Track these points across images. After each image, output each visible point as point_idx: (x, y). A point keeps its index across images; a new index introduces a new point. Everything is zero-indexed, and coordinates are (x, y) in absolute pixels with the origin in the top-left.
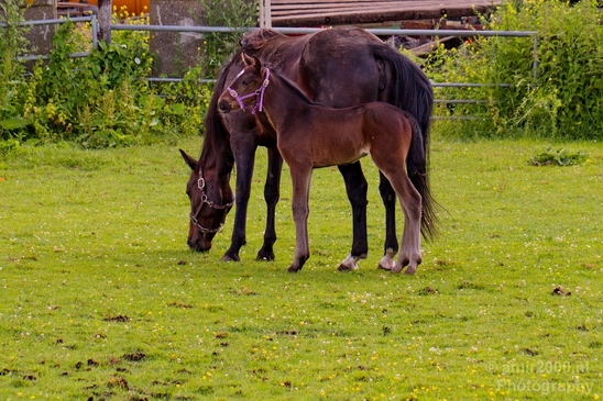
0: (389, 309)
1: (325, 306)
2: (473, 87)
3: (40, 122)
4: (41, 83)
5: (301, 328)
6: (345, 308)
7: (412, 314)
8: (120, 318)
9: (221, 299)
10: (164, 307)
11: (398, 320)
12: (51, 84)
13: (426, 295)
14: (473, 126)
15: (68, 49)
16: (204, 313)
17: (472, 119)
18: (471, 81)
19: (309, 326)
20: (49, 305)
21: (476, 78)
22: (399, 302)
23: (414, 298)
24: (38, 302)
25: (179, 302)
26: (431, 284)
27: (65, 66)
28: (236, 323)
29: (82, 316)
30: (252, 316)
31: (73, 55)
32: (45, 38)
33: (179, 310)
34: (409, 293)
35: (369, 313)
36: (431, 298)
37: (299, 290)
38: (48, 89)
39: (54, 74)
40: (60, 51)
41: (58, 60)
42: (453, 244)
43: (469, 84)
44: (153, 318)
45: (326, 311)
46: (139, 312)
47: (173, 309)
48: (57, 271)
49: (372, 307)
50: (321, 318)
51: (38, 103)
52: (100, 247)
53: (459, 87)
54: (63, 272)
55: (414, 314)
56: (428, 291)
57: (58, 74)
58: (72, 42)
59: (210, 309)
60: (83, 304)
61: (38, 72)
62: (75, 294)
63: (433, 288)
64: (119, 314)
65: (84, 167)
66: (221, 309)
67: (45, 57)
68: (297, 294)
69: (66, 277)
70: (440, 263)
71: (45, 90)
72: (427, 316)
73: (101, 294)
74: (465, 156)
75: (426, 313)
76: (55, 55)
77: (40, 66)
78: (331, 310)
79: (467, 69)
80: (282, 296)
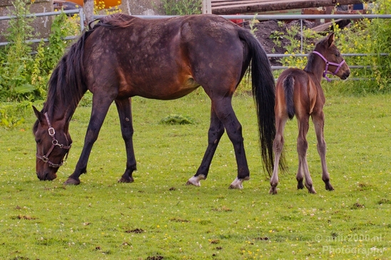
0: (332, 220)
1: (285, 218)
2: (361, 56)
3: (44, 88)
4: (44, 59)
5: (271, 234)
6: (299, 219)
7: (349, 223)
8: (137, 231)
9: (208, 215)
10: (167, 221)
11: (341, 228)
12: (51, 59)
13: (355, 209)
14: (361, 85)
15: (63, 34)
16: (198, 225)
17: (361, 79)
18: (359, 52)
19: (276, 233)
20: (83, 222)
21: (363, 50)
22: (338, 215)
23: (348, 212)
24: (75, 219)
25: (178, 218)
26: (358, 200)
27: (60, 46)
28: (223, 232)
29: (109, 229)
30: (233, 227)
31: (66, 38)
32: (45, 26)
33: (179, 224)
34: (343, 207)
35: (318, 223)
36: (360, 210)
37: (262, 207)
38: (48, 63)
39: (53, 52)
40: (57, 35)
41: (55, 42)
42: (366, 171)
43: (357, 54)
44: (161, 230)
45: (286, 222)
46: (150, 226)
47: (174, 223)
48: (82, 197)
49: (319, 218)
50: (284, 227)
51: (41, 74)
52: (109, 178)
53: (350, 56)
54: (87, 197)
55: (351, 223)
56: (357, 206)
57: (56, 52)
58: (65, 29)
59: (202, 223)
60: (108, 221)
61: (41, 51)
62: (100, 213)
63: (361, 203)
64: (135, 227)
65: (81, 120)
66: (209, 222)
67: (46, 40)
68: (262, 210)
69: (90, 201)
70: (361, 185)
71: (46, 64)
72: (360, 225)
73: (119, 213)
74: (359, 107)
75: (360, 222)
76: (54, 38)
77: (42, 46)
78: (289, 222)
79: (356, 43)
80: (251, 212)
